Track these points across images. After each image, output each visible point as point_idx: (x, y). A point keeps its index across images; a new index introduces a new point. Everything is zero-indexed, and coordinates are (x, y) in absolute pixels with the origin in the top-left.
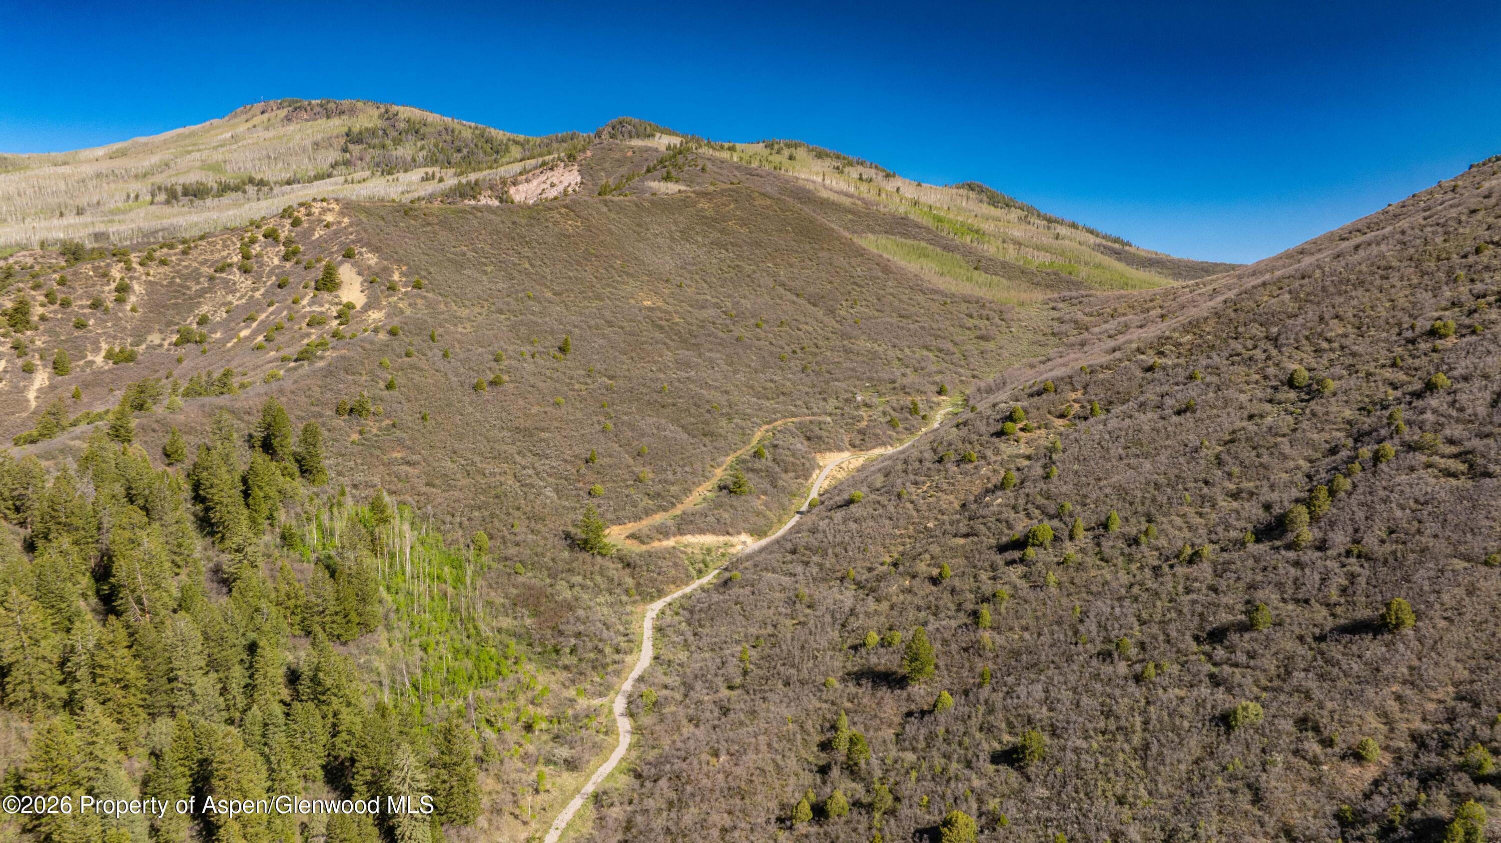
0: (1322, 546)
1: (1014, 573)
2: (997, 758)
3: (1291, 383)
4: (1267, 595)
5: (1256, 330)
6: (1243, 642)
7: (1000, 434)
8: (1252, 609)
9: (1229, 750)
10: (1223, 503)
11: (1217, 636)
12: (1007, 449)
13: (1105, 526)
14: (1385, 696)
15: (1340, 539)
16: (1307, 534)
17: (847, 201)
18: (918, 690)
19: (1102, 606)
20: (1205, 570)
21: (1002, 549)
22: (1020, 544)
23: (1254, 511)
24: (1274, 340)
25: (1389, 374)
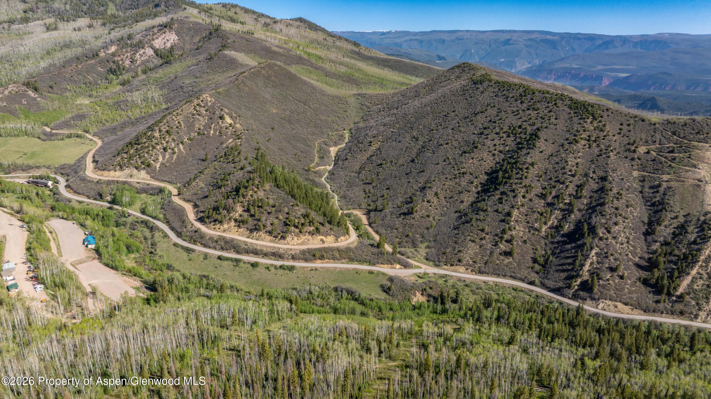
0: (418, 163)
1: (381, 169)
2: (386, 189)
3: (414, 137)
4: (412, 169)
5: (409, 125)
6: (410, 174)
7: (370, 145)
8: (411, 171)
9: (410, 184)
10: (407, 157)
11: (407, 174)
12: (372, 148)
13: (392, 161)
14: (423, 178)
15: (420, 162)
16: (416, 161)
17: (281, 51)
18: (374, 184)
19: (394, 172)
20: (405, 167)
21: (378, 165)
22: (381, 164)
23: (410, 159)
24: (412, 128)
25: (427, 137)
